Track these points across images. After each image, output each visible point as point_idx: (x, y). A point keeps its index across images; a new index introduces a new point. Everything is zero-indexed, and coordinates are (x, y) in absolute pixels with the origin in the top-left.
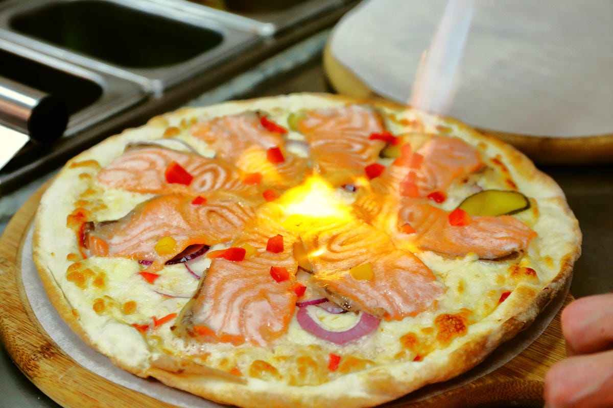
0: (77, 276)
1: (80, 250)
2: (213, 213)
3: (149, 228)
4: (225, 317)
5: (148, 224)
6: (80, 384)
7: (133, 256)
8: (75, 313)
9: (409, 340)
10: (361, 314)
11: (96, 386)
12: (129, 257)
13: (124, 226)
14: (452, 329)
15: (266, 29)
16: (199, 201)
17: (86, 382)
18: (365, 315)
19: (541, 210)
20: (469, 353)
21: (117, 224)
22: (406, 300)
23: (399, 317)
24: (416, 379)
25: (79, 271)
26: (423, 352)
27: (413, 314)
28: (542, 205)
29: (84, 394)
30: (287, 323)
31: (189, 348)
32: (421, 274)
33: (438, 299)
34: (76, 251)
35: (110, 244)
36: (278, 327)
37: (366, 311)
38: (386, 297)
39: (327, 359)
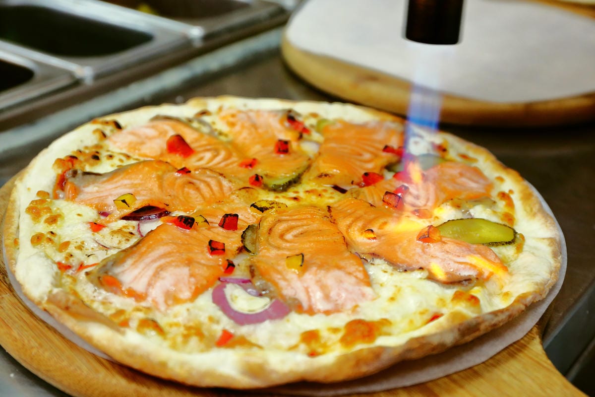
0: (35, 210)
1: (54, 191)
2: (192, 184)
3: (126, 185)
4: (139, 273)
5: (126, 182)
6: (4, 311)
7: (94, 205)
8: (16, 242)
9: (310, 337)
10: (274, 300)
11: (17, 316)
12: (91, 205)
13: (105, 179)
14: (358, 334)
15: (196, 32)
16: (185, 171)
17: (11, 309)
18: (277, 302)
19: (525, 248)
20: (359, 360)
21: (98, 177)
22: (327, 297)
23: (311, 312)
24: (291, 372)
25: (39, 207)
26: (320, 350)
27: (327, 313)
28: (529, 243)
29: (3, 320)
30: (197, 292)
31: (95, 294)
32: (356, 277)
33: (360, 304)
34: (50, 191)
35: (83, 191)
36: (186, 294)
37: (280, 298)
38: (307, 290)
39: (219, 334)
